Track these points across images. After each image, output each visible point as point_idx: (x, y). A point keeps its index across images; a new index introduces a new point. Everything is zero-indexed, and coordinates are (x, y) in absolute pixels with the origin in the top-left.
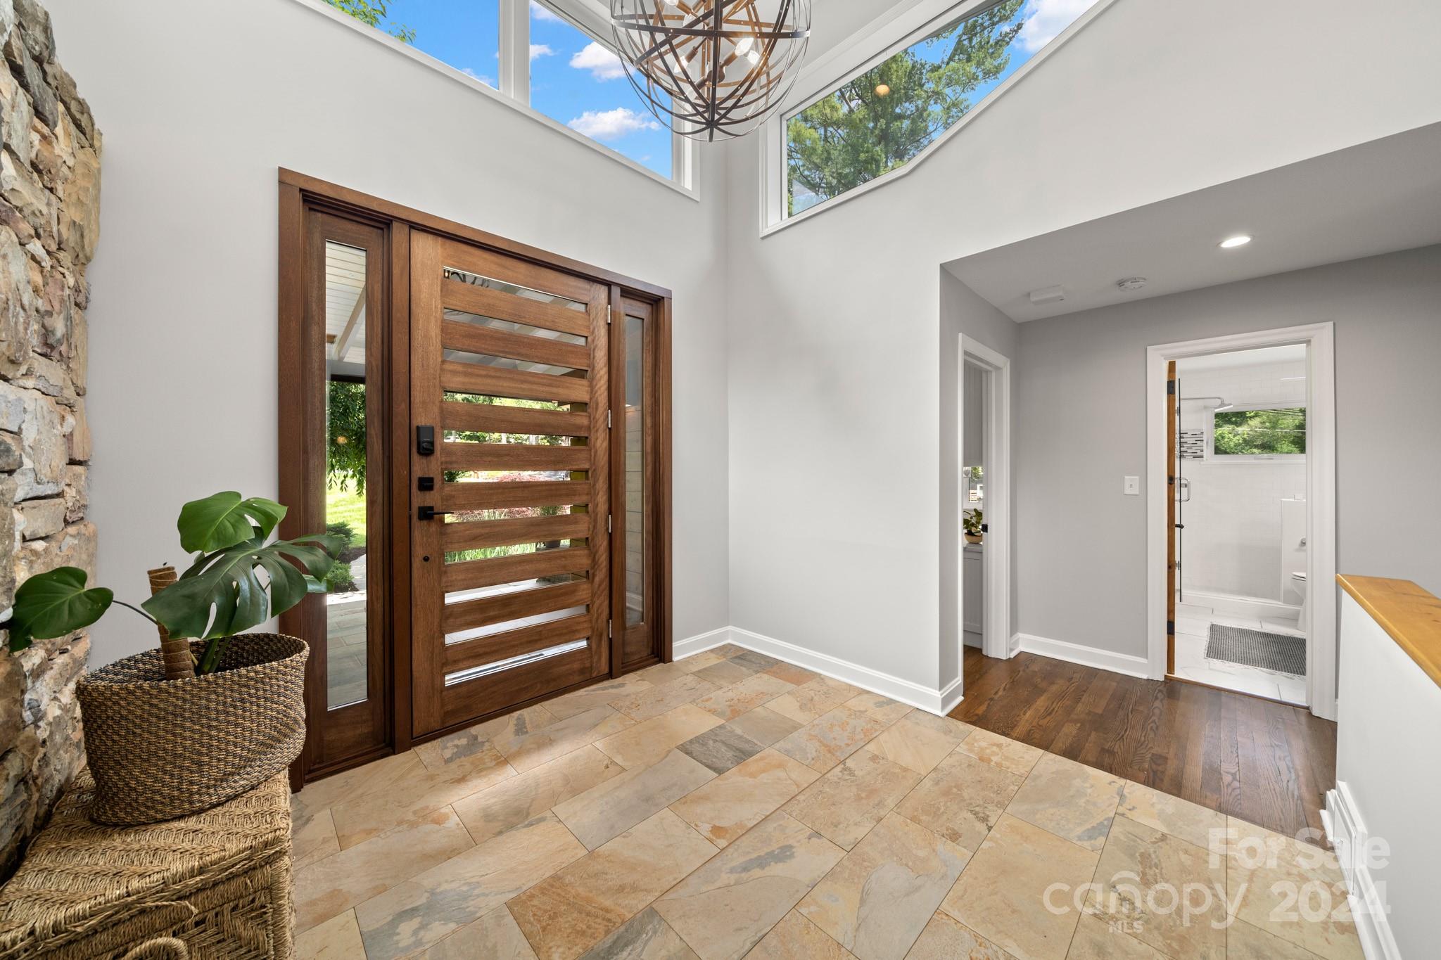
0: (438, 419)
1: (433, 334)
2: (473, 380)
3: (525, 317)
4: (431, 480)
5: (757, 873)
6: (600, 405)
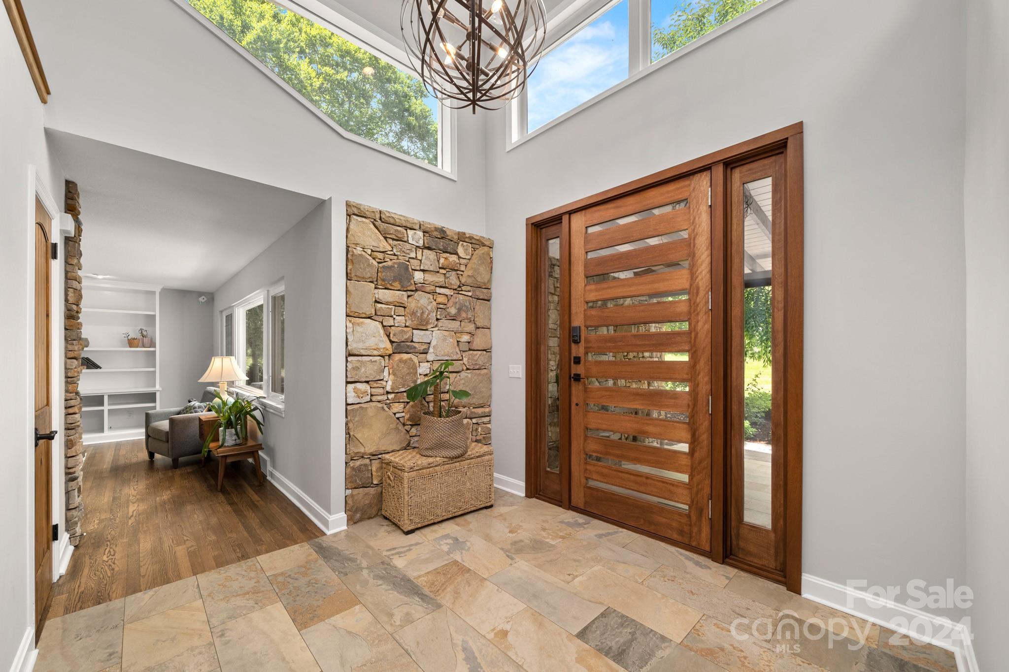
0: (583, 322)
1: (581, 271)
2: (600, 293)
3: (633, 236)
4: (579, 358)
5: (461, 656)
6: (701, 289)
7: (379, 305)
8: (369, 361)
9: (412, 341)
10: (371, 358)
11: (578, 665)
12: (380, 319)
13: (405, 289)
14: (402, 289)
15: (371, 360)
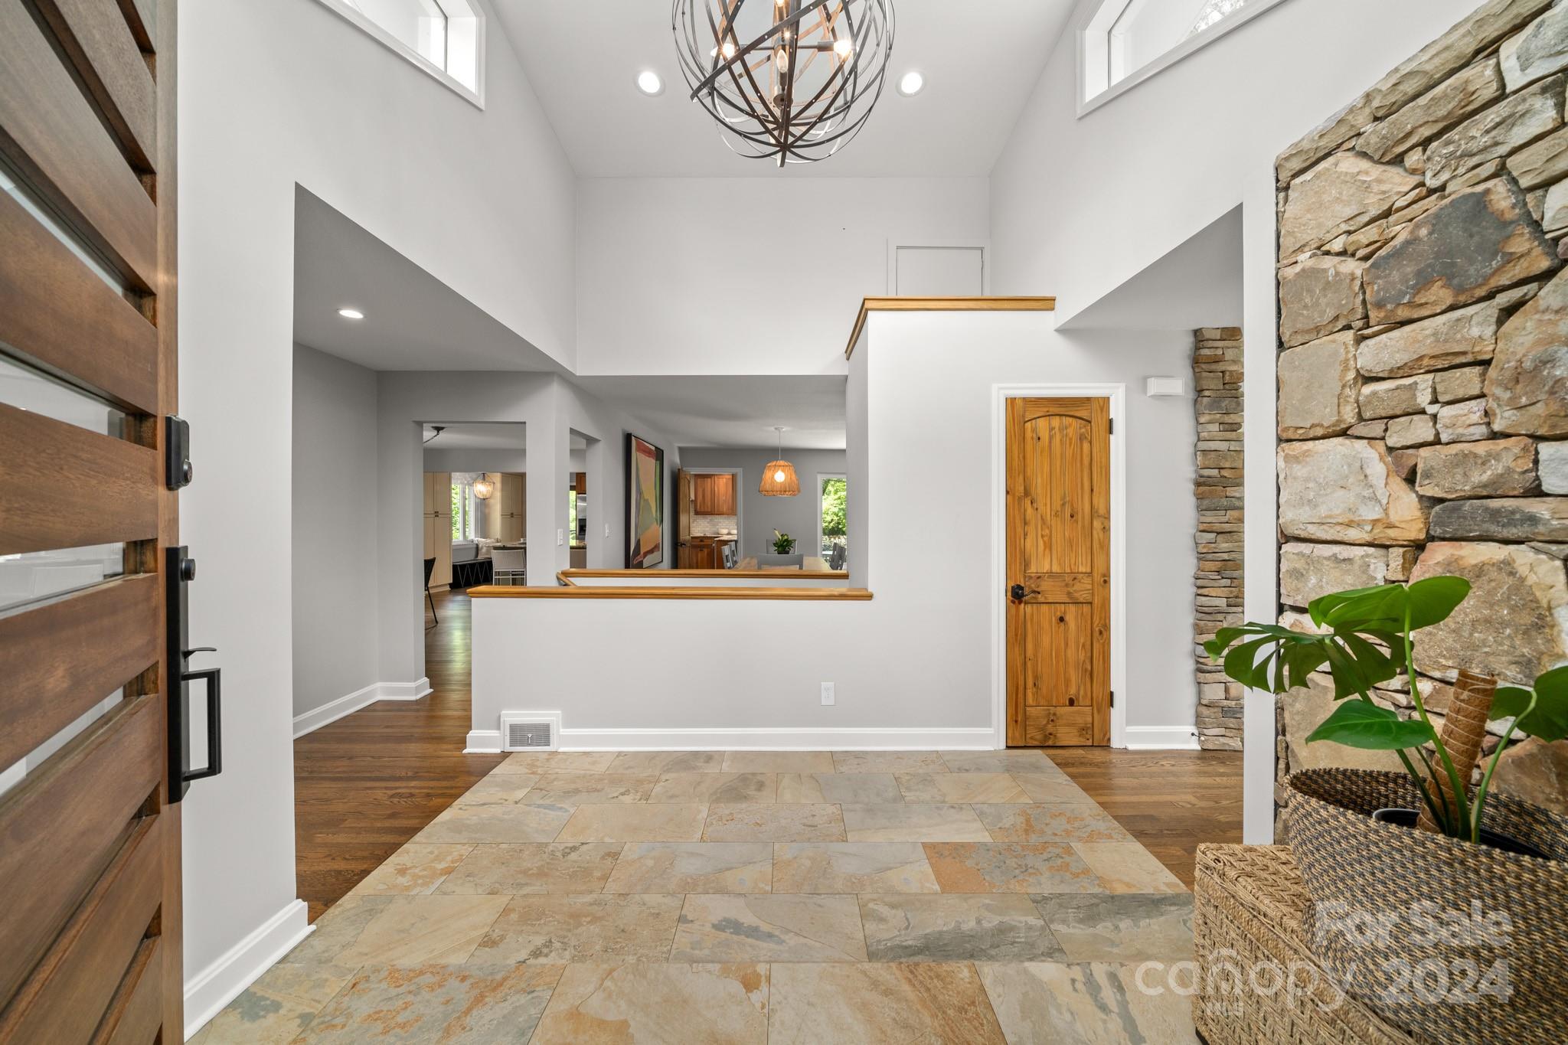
7: (1368, 389)
8: (1328, 559)
9: (1536, 491)
10: (1336, 549)
11: (622, 1018)
12: (1377, 429)
13: (1481, 292)
14: (1462, 299)
15: (1335, 555)
